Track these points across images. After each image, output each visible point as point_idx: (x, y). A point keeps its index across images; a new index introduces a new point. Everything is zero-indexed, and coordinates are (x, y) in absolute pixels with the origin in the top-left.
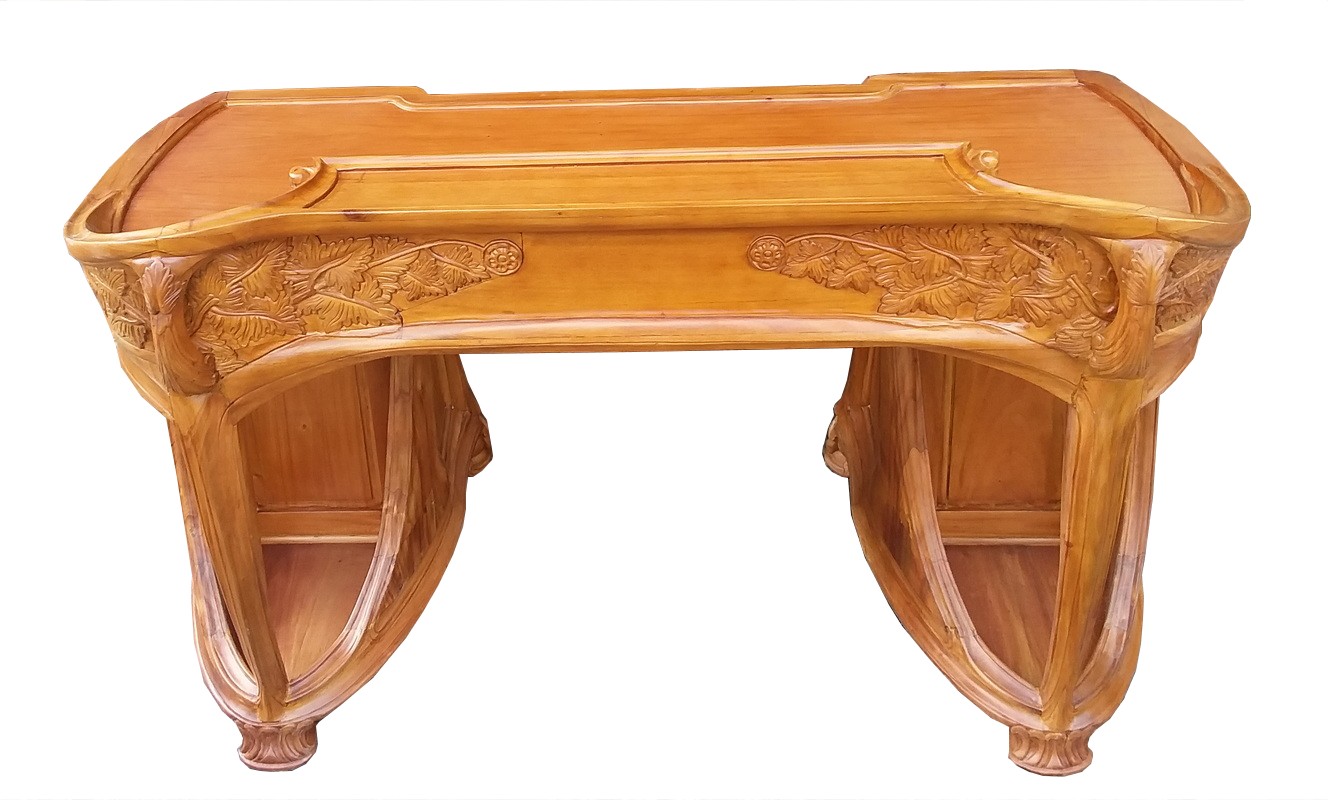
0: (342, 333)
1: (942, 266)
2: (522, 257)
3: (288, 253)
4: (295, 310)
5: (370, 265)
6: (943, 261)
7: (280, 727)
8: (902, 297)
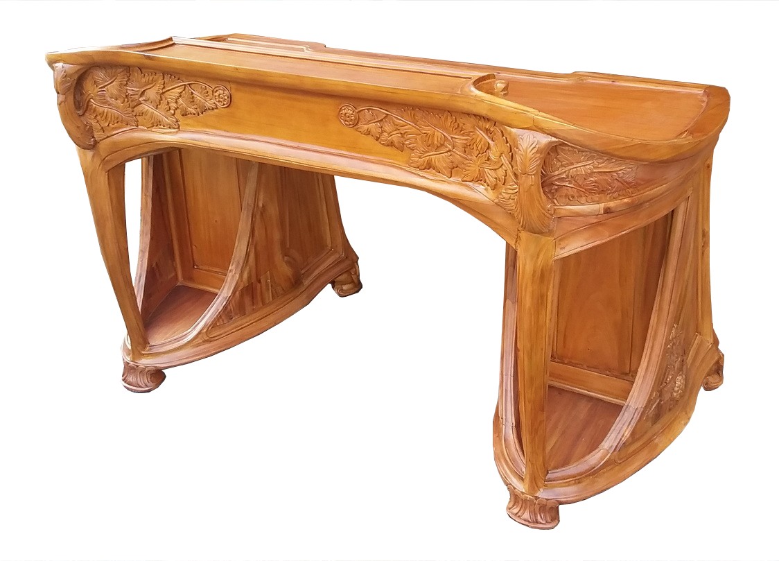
0: (153, 130)
1: (439, 139)
2: (230, 97)
3: (128, 77)
4: (133, 111)
5: (164, 90)
6: (440, 137)
7: (137, 366)
8: (420, 158)
